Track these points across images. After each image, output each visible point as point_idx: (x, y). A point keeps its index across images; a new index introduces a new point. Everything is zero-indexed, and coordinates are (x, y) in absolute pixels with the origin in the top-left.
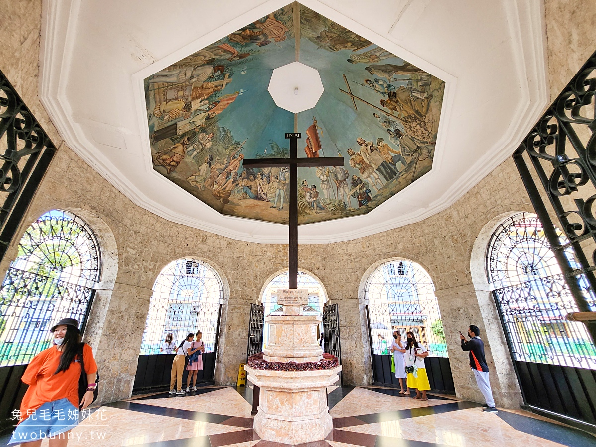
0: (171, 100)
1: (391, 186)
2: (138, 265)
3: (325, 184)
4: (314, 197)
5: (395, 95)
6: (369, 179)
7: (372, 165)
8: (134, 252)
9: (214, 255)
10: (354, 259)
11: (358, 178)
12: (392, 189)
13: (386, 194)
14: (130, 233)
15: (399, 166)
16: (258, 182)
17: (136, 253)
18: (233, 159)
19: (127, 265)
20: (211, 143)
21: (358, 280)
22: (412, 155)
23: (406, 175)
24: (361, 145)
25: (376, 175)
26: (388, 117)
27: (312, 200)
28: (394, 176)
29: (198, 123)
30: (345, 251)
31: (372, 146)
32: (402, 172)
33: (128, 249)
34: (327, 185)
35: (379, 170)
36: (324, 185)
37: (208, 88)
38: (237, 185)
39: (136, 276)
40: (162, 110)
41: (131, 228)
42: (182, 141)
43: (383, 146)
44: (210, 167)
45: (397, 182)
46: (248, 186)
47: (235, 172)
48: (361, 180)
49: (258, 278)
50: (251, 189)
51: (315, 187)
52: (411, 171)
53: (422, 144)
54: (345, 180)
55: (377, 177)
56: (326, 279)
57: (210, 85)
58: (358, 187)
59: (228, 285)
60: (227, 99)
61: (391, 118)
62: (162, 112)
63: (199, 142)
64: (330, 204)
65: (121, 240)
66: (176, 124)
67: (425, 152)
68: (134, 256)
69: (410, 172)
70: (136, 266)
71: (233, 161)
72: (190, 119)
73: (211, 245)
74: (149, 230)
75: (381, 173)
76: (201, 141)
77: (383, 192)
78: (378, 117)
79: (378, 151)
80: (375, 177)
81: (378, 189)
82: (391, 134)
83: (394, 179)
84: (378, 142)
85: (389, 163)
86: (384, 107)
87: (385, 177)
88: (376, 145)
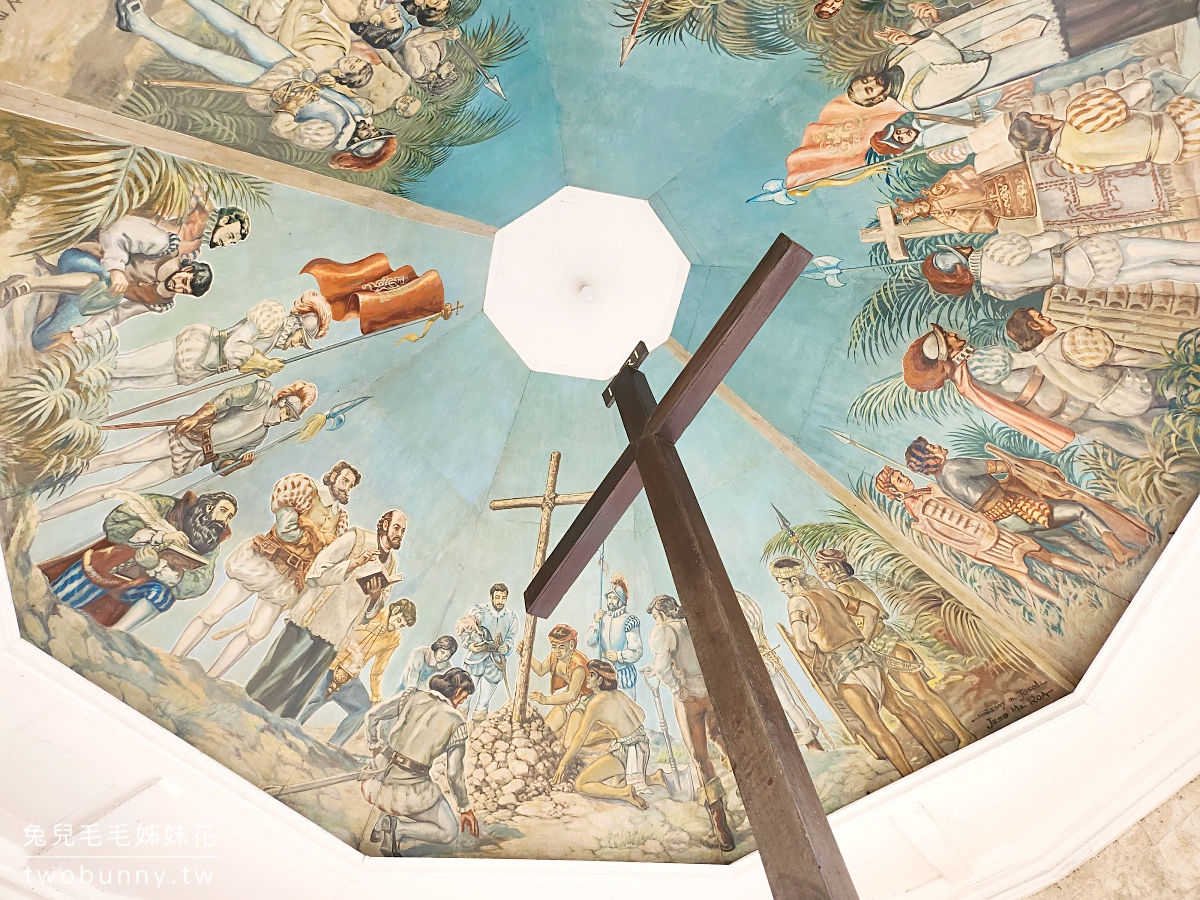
0: (1134, 173)
1: (228, 712)
3: (206, 352)
4: (135, 280)
5: (609, 686)
6: (233, 590)
7: (308, 598)
11: (222, 531)
12: (209, 725)
13: (174, 701)
15: (326, 718)
22: (376, 751)
23: (297, 759)
24: (381, 532)
25: (266, 628)
26: (515, 647)
27: (115, 258)
28: (280, 710)
31: (385, 583)
32: (304, 737)
34: (197, 364)
35: (294, 632)
36: (201, 344)
37: (962, 211)
40: (1169, 130)
43: (389, 630)
45: (254, 731)
48: (214, 545)
51: (198, 289)
52: (317, 772)
53: (444, 784)
55: (255, 631)
57: (961, 224)
58: (170, 533)
60: (834, 169)
61: (514, 664)
62: (1167, 120)
64: (74, 385)
66: (1075, 54)
69: (313, 769)
72: (994, 78)
75: (283, 646)
77: (178, 682)
78: (496, 602)
79: (369, 610)
80: (251, 622)
81: (190, 649)
82: (435, 648)
83: (269, 714)
84: (399, 603)
85: (332, 672)
86: (551, 635)
87: (264, 673)
88: (389, 596)
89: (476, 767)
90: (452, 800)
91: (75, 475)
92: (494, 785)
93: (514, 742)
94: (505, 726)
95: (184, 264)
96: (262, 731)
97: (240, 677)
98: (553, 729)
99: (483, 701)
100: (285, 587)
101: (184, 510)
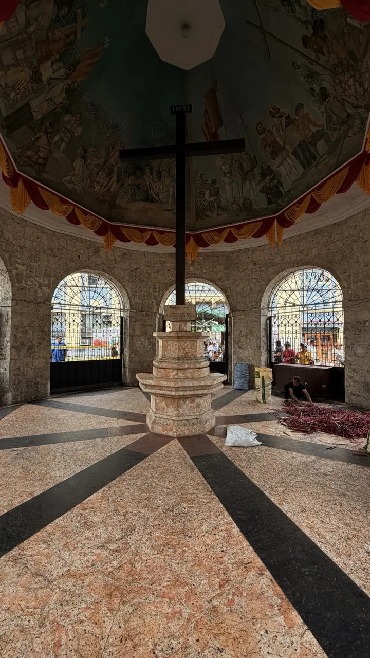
1: (308, 176)
2: (32, 282)
5: (322, 24)
6: (282, 167)
7: (287, 147)
8: (24, 268)
9: (109, 268)
10: (260, 267)
11: (269, 167)
12: (309, 181)
14: (15, 247)
16: (147, 179)
17: (27, 268)
18: (112, 150)
19: (19, 282)
20: (80, 128)
21: (262, 291)
22: (340, 129)
23: (328, 159)
24: (274, 116)
25: (291, 160)
26: (311, 66)
27: (212, 199)
28: (313, 161)
29: (58, 100)
30: (251, 259)
31: (288, 116)
32: (324, 155)
33: (17, 265)
34: (230, 178)
35: (295, 153)
36: (226, 178)
37: (56, 41)
38: (122, 184)
39: (32, 293)
40: (3, 84)
41: (15, 242)
42: (44, 129)
43: (303, 117)
44: (85, 162)
45: (316, 170)
46: (136, 185)
47: (118, 168)
48: (271, 169)
49: (157, 290)
50: (139, 188)
51: (215, 181)
52: (336, 153)
53: (354, 111)
54: (252, 170)
55: (291, 163)
56: (229, 290)
57: (58, 33)
58: (267, 180)
59: (127, 298)
60: (88, 55)
62: (4, 87)
63: (66, 128)
64: (233, 203)
65: (6, 257)
66: (28, 104)
67: (357, 122)
68: (25, 273)
69: (334, 154)
70: (29, 283)
71: (113, 152)
72: (45, 94)
73: (105, 257)
74: (35, 244)
75: (297, 157)
76: (68, 127)
77: (297, 185)
78: (298, 67)
79: (295, 124)
80: (289, 164)
81: (292, 181)
82: (314, 96)
83: (313, 165)
84: (296, 110)
85: (309, 142)
86: (306, 48)
87: (302, 164)
88: (293, 116)
89: (350, 97)
90: (360, 110)
91: (250, 201)
92: (356, 94)
93: (342, 79)
94: (337, 81)
95: (211, 186)
96: (316, 168)
97: (301, 170)
98: (338, 61)
99: (329, 85)
100: (284, 153)
101: (263, 175)
